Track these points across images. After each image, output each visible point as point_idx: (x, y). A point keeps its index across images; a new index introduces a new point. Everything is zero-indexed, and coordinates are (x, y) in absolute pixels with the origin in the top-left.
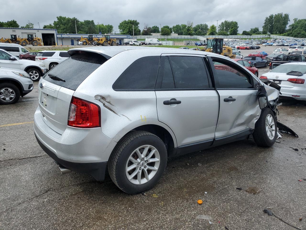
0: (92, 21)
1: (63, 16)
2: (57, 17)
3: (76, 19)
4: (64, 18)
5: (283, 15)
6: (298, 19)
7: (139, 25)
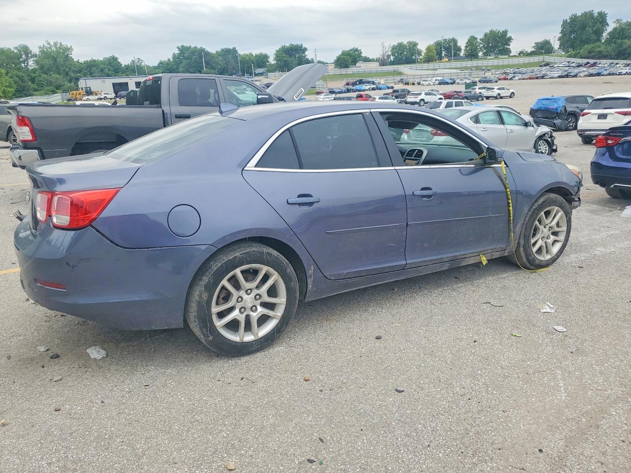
0: (234, 49)
1: (187, 45)
2: (178, 48)
3: (204, 49)
4: (188, 48)
5: (596, 14)
6: (625, 21)
7: (306, 53)
